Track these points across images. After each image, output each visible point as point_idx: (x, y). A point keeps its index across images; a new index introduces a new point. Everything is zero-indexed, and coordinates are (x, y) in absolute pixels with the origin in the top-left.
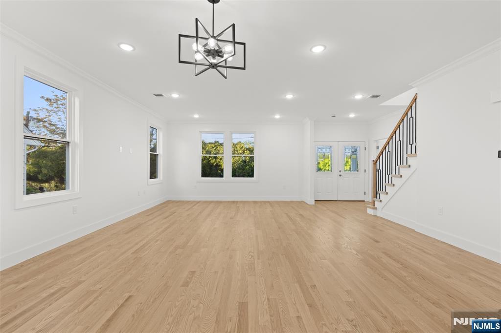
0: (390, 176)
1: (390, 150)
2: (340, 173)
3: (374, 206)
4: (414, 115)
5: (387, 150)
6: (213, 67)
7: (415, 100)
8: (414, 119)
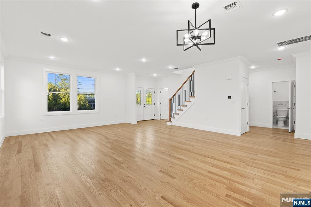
0: (180, 106)
1: (180, 94)
2: (145, 105)
3: (170, 120)
4: (193, 79)
5: (178, 94)
6: (196, 45)
7: (193, 73)
8: (193, 82)
